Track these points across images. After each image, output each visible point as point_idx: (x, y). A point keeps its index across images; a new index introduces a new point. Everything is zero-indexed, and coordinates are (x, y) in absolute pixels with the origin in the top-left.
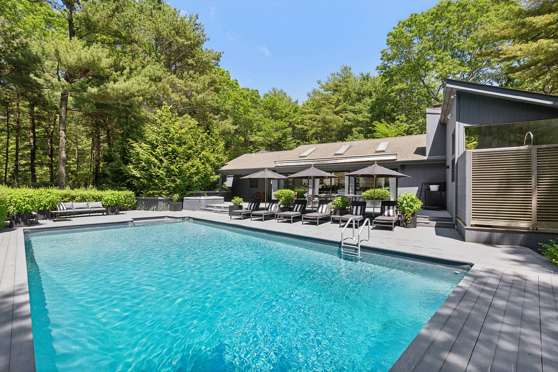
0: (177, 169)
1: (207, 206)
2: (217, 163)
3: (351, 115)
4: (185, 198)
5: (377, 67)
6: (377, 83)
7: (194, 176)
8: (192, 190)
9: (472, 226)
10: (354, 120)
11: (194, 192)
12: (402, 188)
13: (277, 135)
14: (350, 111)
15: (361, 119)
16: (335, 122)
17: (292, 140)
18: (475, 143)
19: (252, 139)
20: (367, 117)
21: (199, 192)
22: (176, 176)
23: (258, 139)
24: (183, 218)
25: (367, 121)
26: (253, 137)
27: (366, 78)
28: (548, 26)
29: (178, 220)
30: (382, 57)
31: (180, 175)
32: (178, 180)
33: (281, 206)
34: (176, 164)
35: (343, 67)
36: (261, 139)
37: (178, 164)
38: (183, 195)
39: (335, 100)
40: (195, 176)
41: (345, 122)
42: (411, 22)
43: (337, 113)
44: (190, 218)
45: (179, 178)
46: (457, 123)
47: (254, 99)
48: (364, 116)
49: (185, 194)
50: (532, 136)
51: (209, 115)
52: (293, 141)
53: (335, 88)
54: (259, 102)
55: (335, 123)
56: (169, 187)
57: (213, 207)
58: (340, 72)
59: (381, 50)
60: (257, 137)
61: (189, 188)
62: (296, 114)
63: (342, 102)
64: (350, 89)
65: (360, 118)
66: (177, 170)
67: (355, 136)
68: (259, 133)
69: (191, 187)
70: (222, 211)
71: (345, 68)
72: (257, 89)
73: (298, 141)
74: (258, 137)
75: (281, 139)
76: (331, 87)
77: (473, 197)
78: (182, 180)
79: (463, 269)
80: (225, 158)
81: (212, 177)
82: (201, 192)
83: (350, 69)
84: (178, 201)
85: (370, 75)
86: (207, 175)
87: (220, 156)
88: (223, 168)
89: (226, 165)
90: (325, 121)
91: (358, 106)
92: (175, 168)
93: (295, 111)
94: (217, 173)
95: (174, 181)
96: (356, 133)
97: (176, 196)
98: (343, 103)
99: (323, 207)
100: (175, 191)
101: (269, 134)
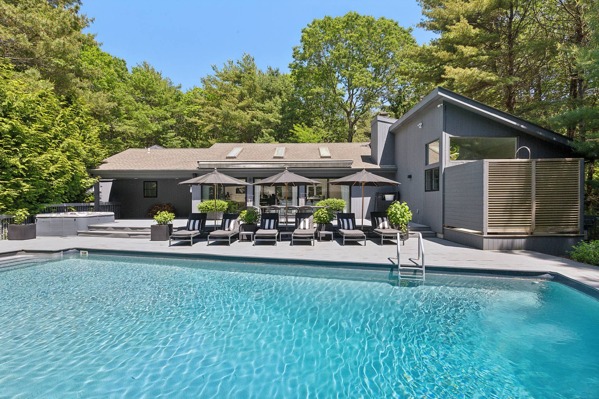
0: (23, 164)
1: (90, 228)
2: (91, 159)
3: (260, 114)
4: (38, 216)
5: (290, 65)
6: (287, 82)
7: (53, 178)
8: (48, 202)
9: (489, 233)
10: (264, 119)
11: (53, 206)
12: (355, 198)
13: (155, 127)
14: (258, 108)
15: (272, 120)
16: (240, 119)
17: (175, 136)
18: (456, 154)
19: (120, 130)
20: (278, 118)
21: (61, 205)
22: (22, 176)
23: (129, 129)
24: (64, 251)
25: (278, 123)
26: (120, 126)
27: (275, 74)
28: (473, 57)
29: (56, 256)
30: (294, 55)
31: (28, 176)
32: (24, 184)
33: (241, 223)
34: (20, 155)
35: (245, 56)
36: (133, 130)
37: (24, 156)
38: (33, 211)
39: (238, 94)
40: (56, 179)
41: (252, 120)
42: (325, 25)
43: (243, 109)
44: (79, 250)
45: (27, 182)
46: (444, 133)
47: (120, 72)
48: (275, 117)
49: (36, 209)
50: (529, 149)
51: (73, 81)
52: (176, 138)
53: (236, 79)
54: (126, 78)
55: (240, 121)
56: (5, 196)
57: (105, 228)
58: (241, 61)
59: (294, 46)
60: (126, 127)
61: (42, 198)
62: (179, 104)
63: (248, 96)
64: (255, 83)
65: (270, 117)
66: (23, 166)
67: (265, 138)
68: (128, 122)
69: (47, 197)
70: (130, 235)
71: (248, 58)
72: (125, 60)
73: (182, 138)
74: (129, 127)
75: (161, 133)
76: (231, 76)
77: (489, 206)
78: (32, 185)
79: (541, 278)
80: (103, 152)
81: (83, 180)
82: (65, 205)
83: (253, 60)
84: (25, 221)
85: (279, 72)
86: (75, 178)
87: (96, 147)
88: (102, 168)
89: (105, 163)
90: (227, 117)
91: (268, 104)
92: (18, 163)
93: (178, 100)
94: (92, 175)
95: (16, 186)
96: (267, 134)
97: (22, 213)
98: (248, 98)
99: (305, 222)
100: (17, 204)
101: (144, 125)
